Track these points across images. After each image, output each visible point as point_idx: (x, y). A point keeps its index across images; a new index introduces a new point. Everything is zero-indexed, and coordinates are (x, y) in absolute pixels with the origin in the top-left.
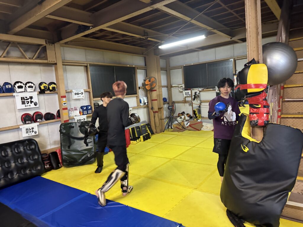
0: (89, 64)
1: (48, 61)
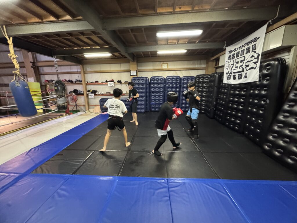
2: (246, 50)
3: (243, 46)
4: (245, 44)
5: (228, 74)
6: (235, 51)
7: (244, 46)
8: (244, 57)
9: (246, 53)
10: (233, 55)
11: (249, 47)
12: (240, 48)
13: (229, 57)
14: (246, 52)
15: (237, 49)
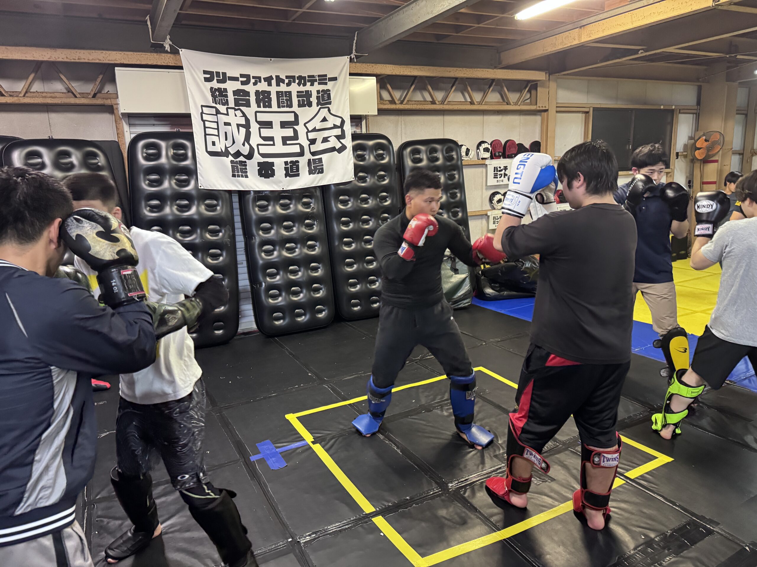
0: (593, 108)
1: (538, 106)
2: (298, 96)
3: (279, 81)
4: (291, 79)
5: (231, 158)
6: (243, 83)
7: (287, 81)
8: (293, 114)
9: (300, 106)
10: (236, 93)
11: (307, 92)
12: (268, 80)
13: (213, 95)
14: (299, 101)
15: (253, 81)
